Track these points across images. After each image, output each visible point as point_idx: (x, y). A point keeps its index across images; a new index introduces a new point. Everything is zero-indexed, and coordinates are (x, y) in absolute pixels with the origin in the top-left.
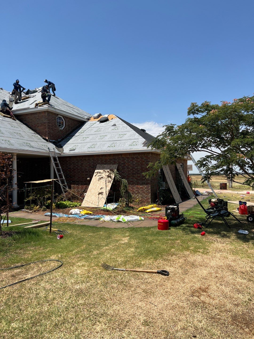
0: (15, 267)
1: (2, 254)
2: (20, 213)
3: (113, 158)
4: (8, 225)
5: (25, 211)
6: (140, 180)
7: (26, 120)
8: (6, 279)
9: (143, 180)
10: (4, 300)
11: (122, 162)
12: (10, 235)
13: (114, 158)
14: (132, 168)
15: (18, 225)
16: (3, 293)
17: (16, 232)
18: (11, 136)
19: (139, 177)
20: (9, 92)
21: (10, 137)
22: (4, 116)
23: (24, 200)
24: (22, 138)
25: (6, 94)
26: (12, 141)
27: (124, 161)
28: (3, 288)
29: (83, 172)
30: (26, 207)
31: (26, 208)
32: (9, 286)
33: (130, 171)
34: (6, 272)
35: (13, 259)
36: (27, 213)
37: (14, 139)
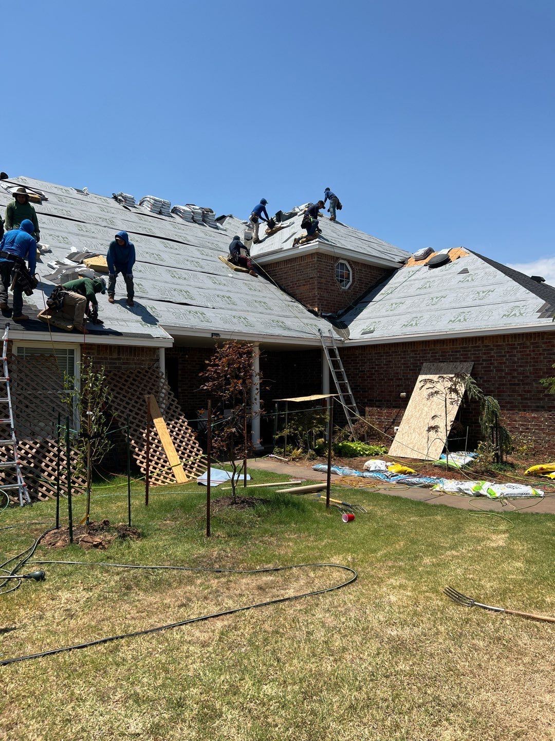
0: (264, 571)
1: (238, 541)
2: (265, 462)
3: (462, 348)
4: (245, 485)
5: (276, 457)
6: (530, 399)
7: (276, 275)
8: (249, 593)
9: (539, 399)
10: (246, 634)
11: (484, 357)
12: (251, 504)
13: (465, 348)
14: (511, 370)
15: (263, 486)
16: (244, 620)
17: (261, 500)
18: (249, 309)
19: (529, 392)
20: (244, 221)
21: (248, 311)
22: (236, 270)
23: (274, 436)
24: (269, 311)
25: (239, 226)
26: (252, 318)
27: (488, 353)
28: (243, 609)
29: (392, 380)
30: (276, 449)
31: (277, 453)
32: (254, 606)
33: (504, 378)
34: (247, 577)
35: (258, 554)
36: (279, 463)
37: (254, 314)
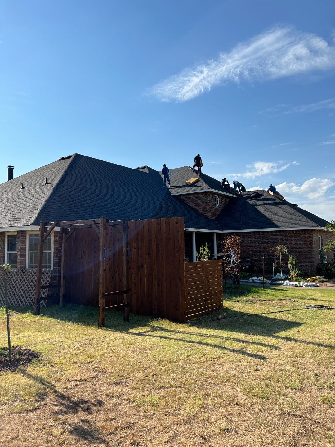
3: (275, 234)
6: (303, 254)
9: (307, 254)
11: (284, 238)
13: (276, 234)
14: (295, 243)
19: (302, 251)
27: (286, 237)
29: (245, 246)
33: (293, 246)
